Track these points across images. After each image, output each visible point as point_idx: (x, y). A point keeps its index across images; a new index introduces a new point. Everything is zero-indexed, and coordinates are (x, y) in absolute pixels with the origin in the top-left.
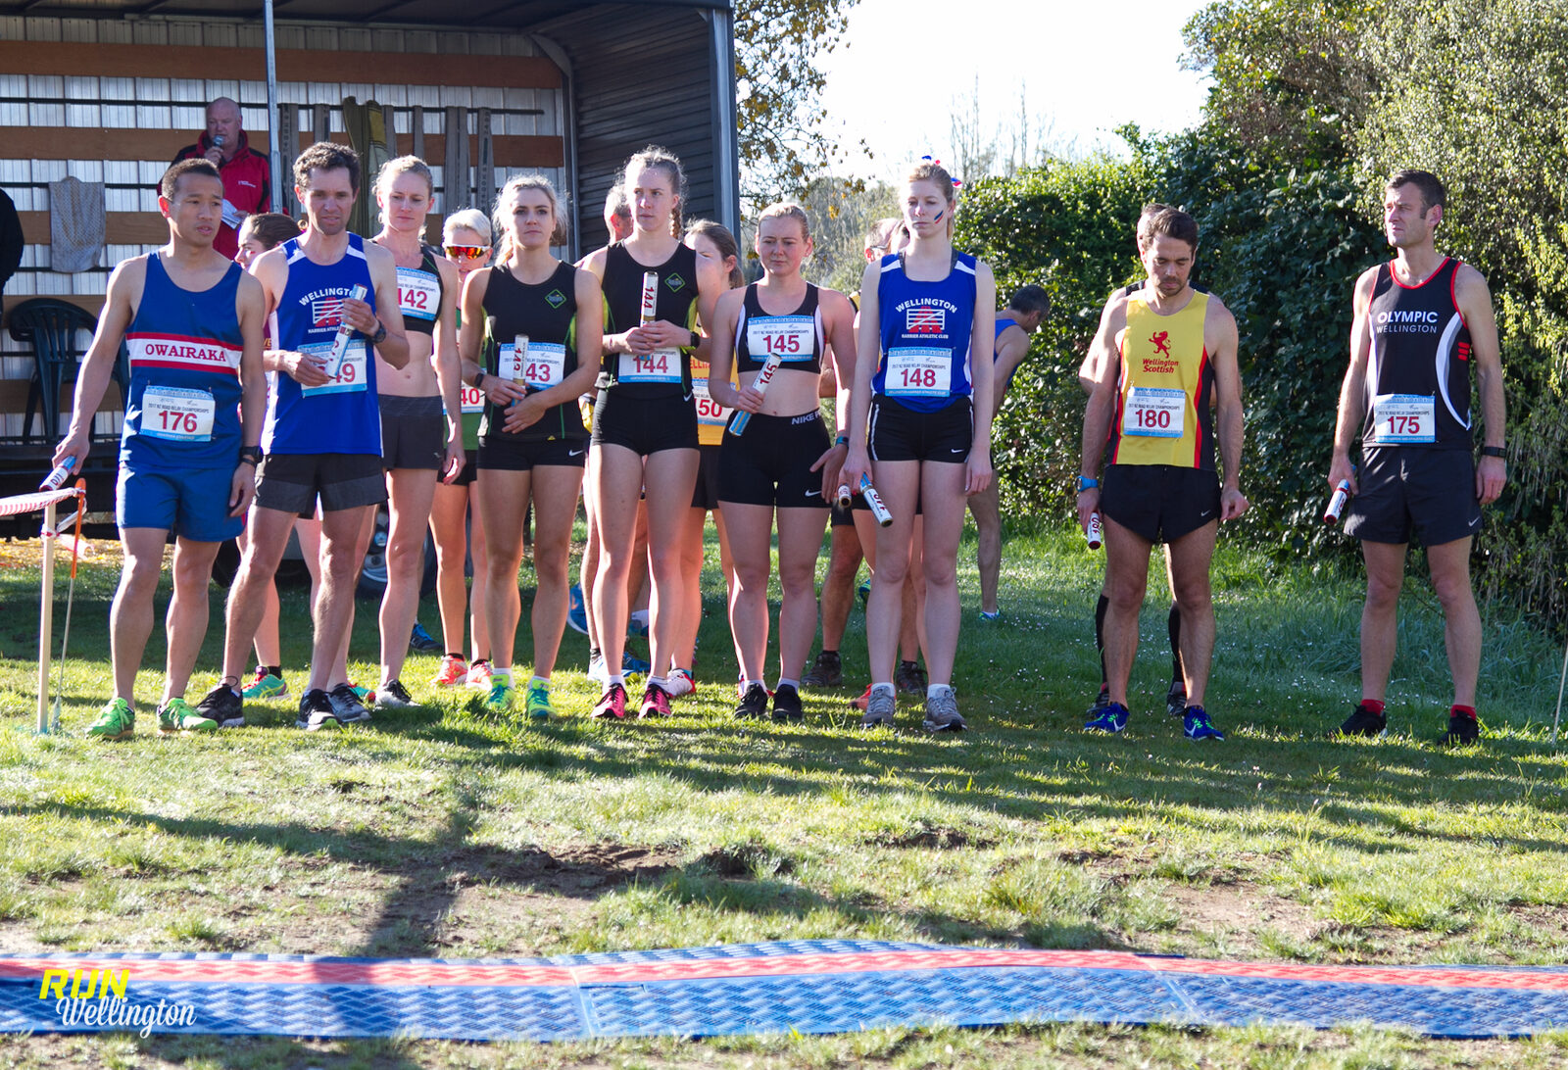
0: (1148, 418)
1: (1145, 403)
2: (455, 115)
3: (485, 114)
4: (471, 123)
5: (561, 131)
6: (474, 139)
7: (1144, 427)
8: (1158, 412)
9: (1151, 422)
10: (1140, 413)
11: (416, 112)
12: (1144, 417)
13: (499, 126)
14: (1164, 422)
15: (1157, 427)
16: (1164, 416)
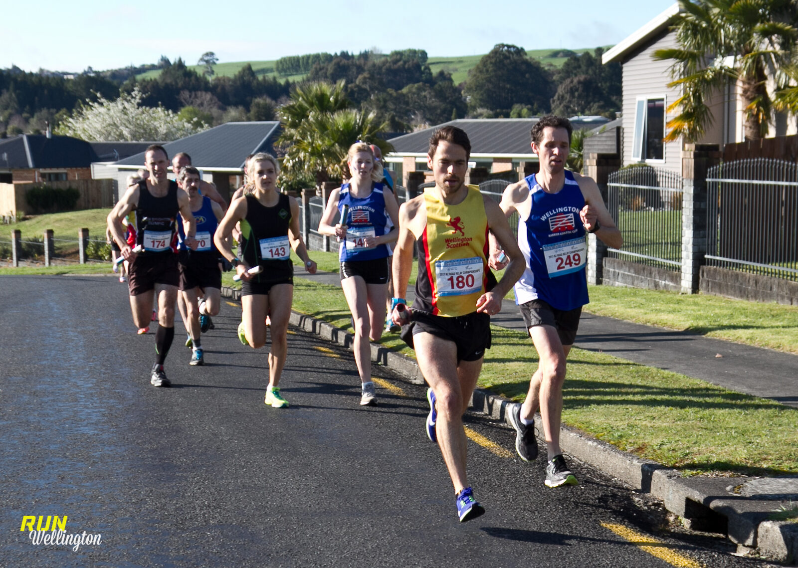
0: (459, 282)
1: (454, 271)
7: (456, 289)
8: (465, 276)
9: (461, 285)
10: (451, 279)
12: (455, 282)
14: (470, 283)
15: (466, 288)
16: (470, 278)
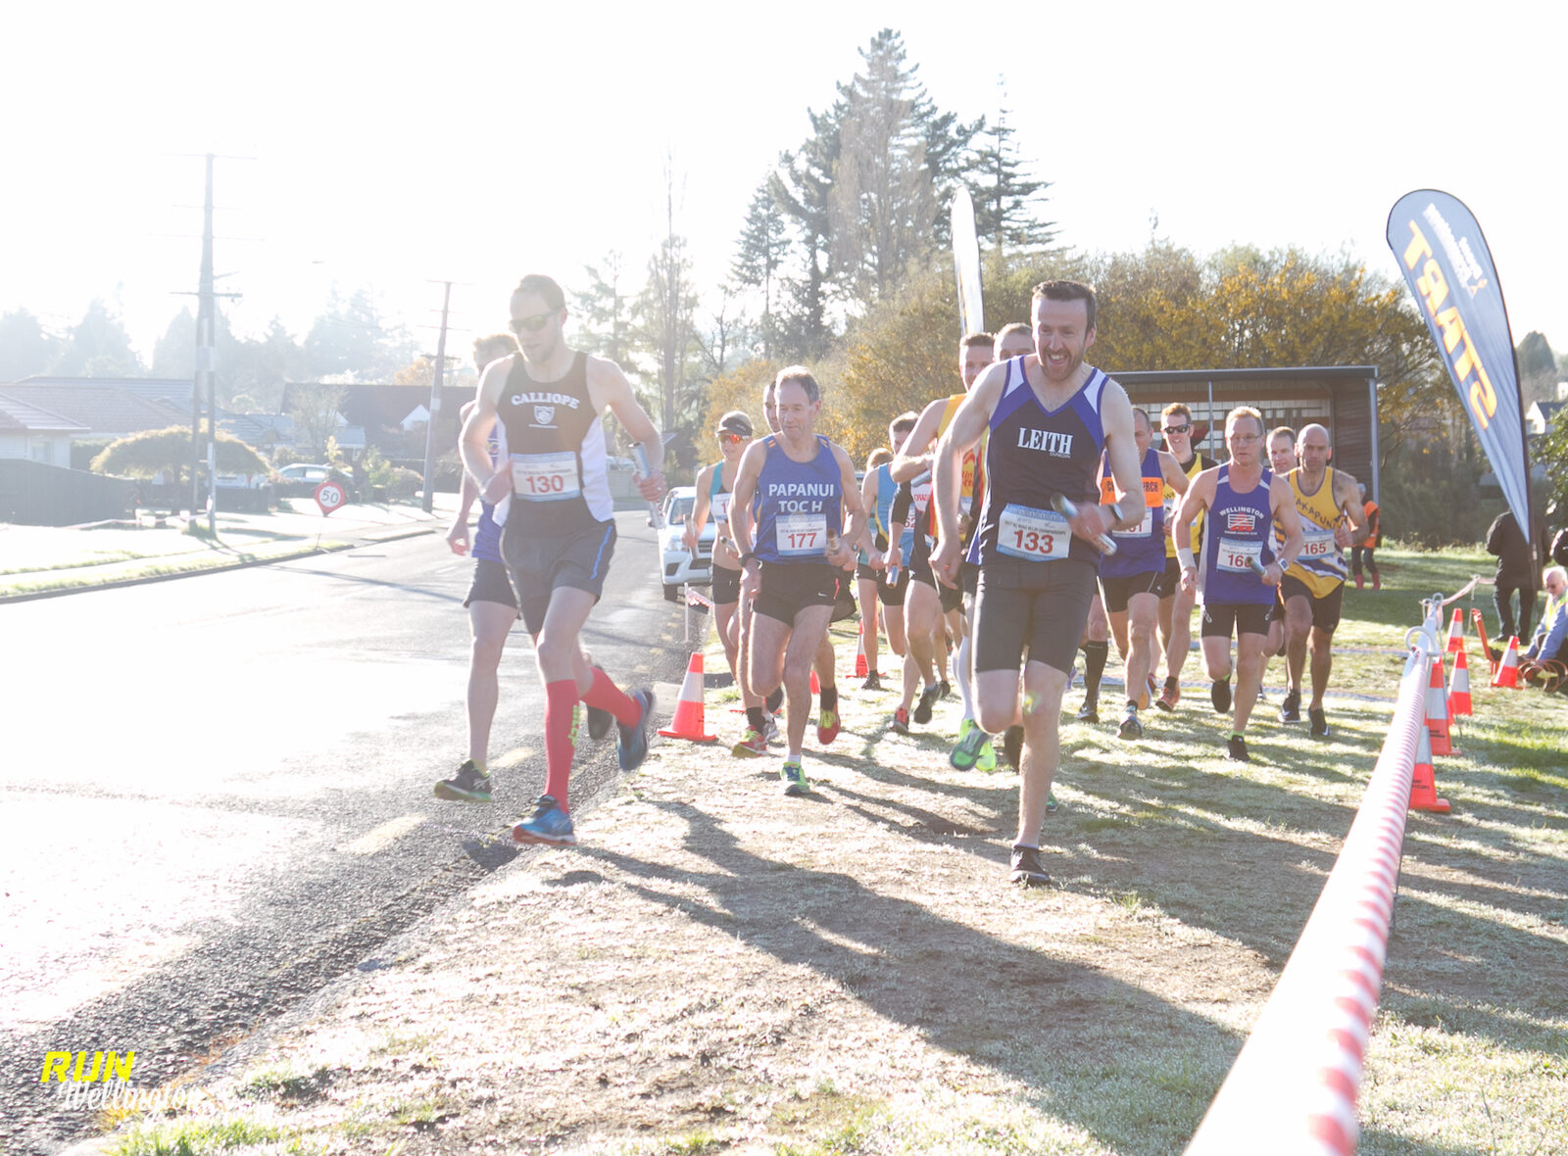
2: (1288, 411)
3: (1299, 410)
4: (1294, 414)
5: (1329, 414)
6: (1295, 419)
11: (1274, 410)
13: (1305, 414)
